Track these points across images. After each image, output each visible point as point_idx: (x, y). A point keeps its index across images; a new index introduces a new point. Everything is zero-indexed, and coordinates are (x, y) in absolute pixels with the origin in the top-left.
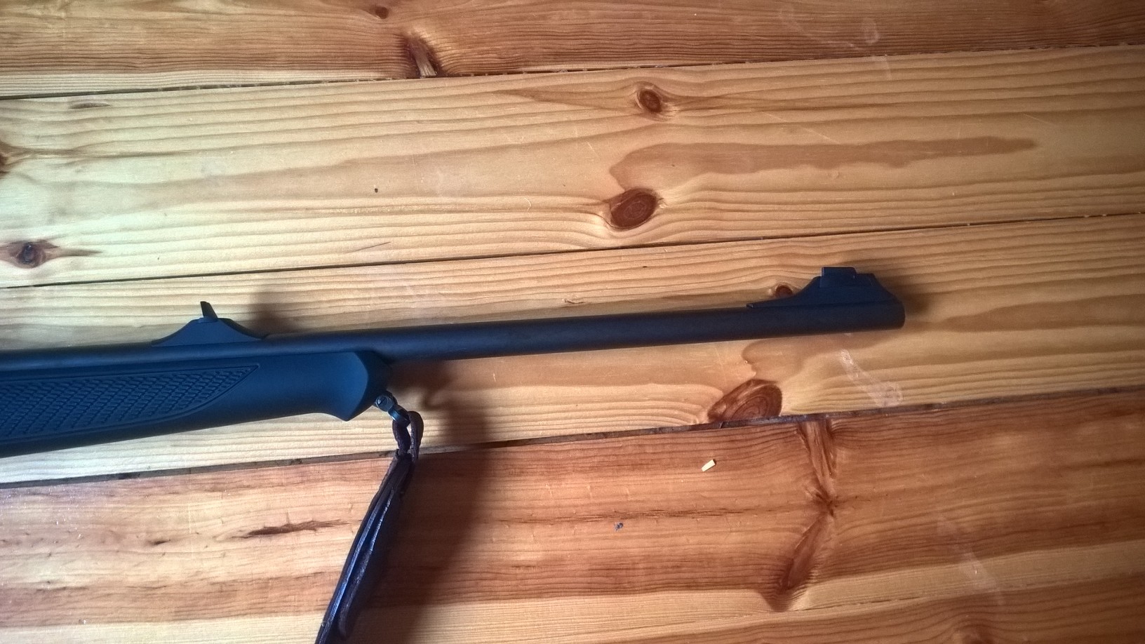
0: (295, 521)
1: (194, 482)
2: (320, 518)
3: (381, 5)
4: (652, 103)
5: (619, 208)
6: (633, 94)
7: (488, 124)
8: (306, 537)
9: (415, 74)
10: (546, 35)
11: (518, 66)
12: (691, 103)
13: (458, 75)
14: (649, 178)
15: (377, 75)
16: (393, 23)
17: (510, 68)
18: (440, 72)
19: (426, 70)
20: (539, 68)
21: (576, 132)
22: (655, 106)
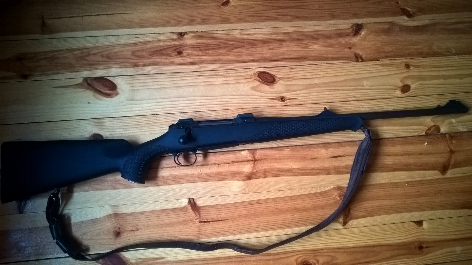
0: (340, 155)
1: (319, 146)
2: (346, 154)
3: (350, 47)
4: (408, 66)
5: (403, 89)
6: (404, 64)
7: (374, 71)
8: (343, 158)
9: (358, 61)
10: (385, 52)
11: (379, 59)
12: (416, 66)
13: (367, 61)
14: (408, 82)
15: (350, 61)
16: (352, 50)
17: (377, 59)
18: (363, 60)
19: (360, 60)
20: (382, 59)
21: (392, 73)
22: (408, 67)
